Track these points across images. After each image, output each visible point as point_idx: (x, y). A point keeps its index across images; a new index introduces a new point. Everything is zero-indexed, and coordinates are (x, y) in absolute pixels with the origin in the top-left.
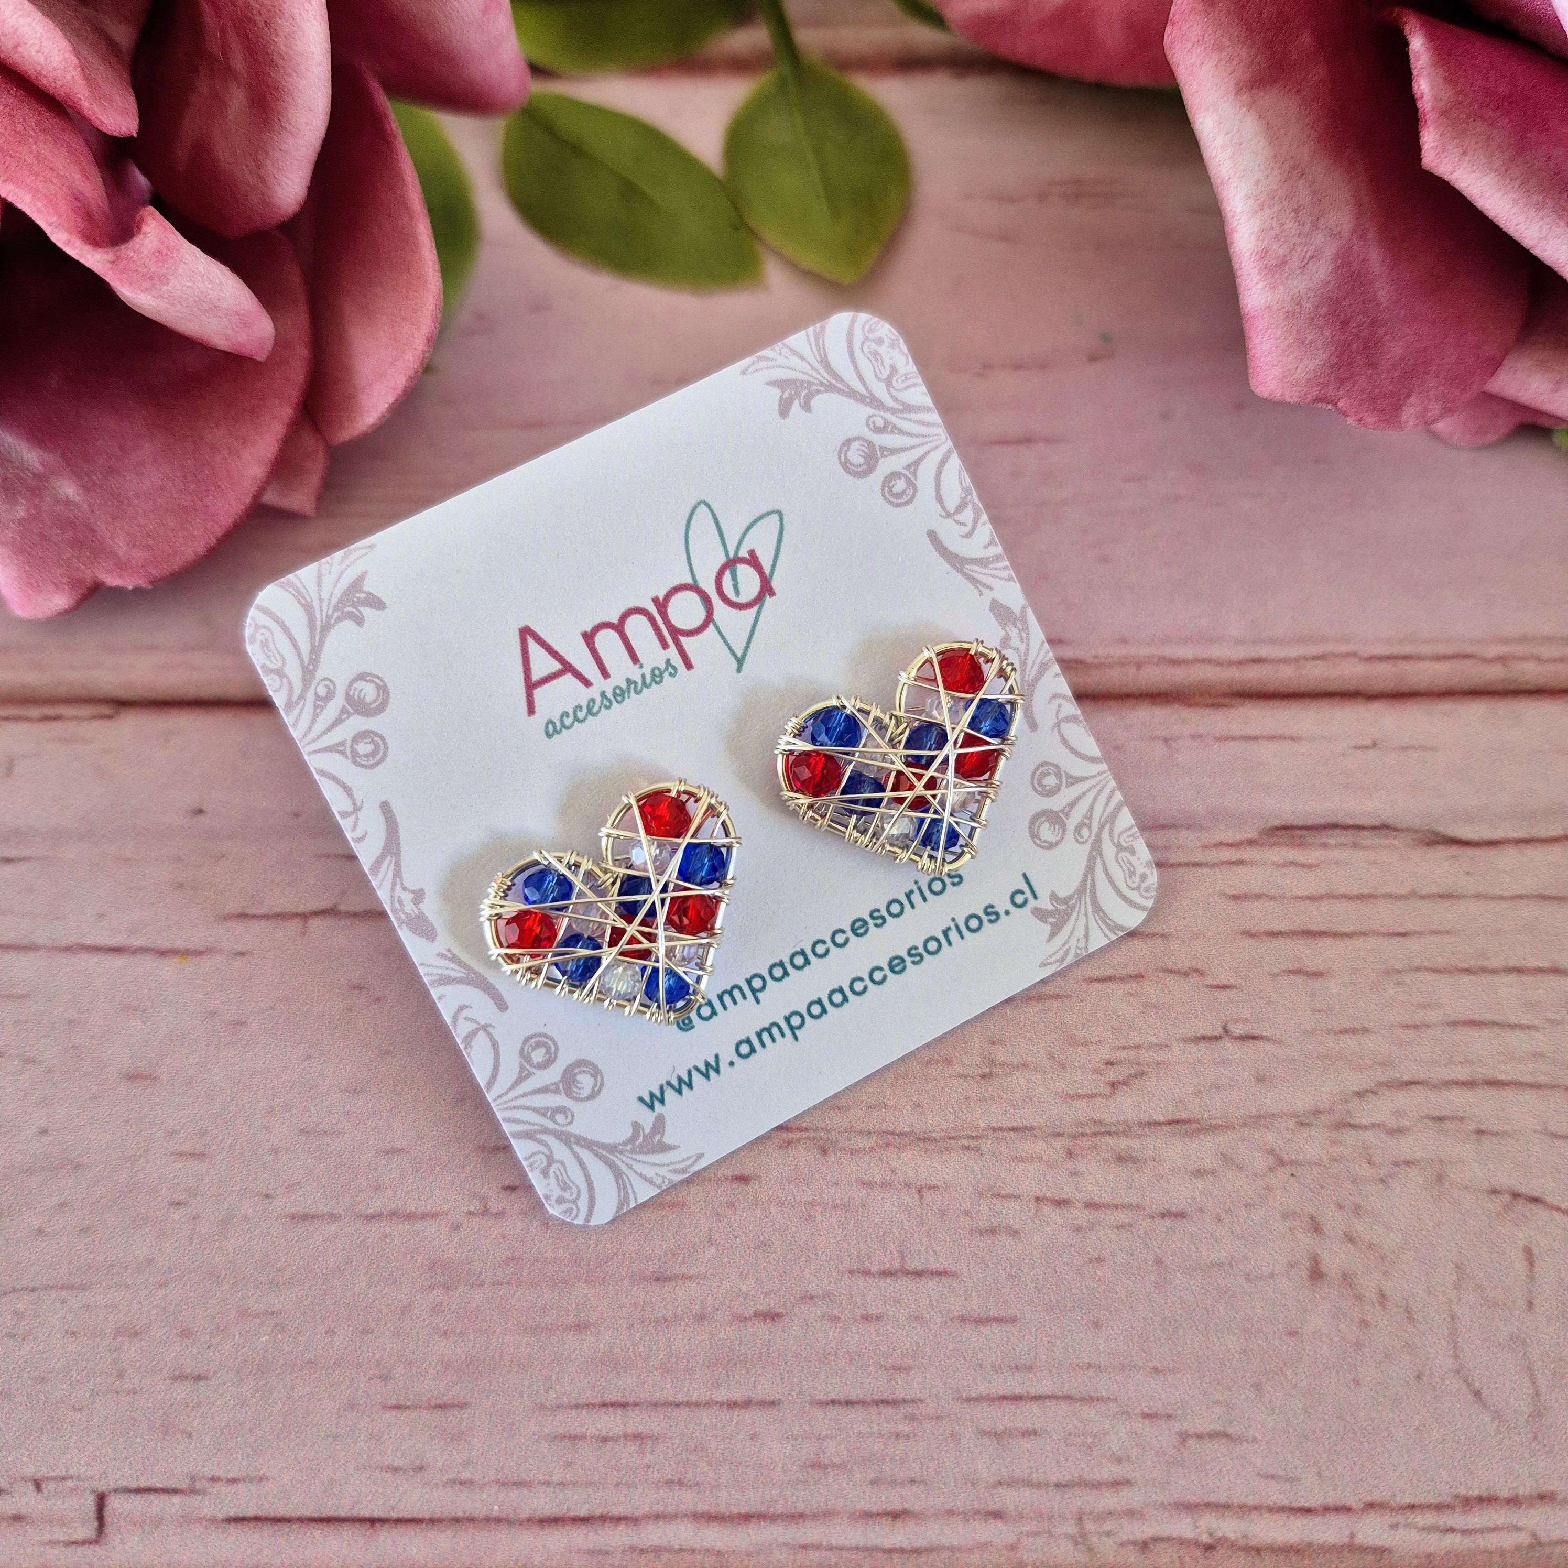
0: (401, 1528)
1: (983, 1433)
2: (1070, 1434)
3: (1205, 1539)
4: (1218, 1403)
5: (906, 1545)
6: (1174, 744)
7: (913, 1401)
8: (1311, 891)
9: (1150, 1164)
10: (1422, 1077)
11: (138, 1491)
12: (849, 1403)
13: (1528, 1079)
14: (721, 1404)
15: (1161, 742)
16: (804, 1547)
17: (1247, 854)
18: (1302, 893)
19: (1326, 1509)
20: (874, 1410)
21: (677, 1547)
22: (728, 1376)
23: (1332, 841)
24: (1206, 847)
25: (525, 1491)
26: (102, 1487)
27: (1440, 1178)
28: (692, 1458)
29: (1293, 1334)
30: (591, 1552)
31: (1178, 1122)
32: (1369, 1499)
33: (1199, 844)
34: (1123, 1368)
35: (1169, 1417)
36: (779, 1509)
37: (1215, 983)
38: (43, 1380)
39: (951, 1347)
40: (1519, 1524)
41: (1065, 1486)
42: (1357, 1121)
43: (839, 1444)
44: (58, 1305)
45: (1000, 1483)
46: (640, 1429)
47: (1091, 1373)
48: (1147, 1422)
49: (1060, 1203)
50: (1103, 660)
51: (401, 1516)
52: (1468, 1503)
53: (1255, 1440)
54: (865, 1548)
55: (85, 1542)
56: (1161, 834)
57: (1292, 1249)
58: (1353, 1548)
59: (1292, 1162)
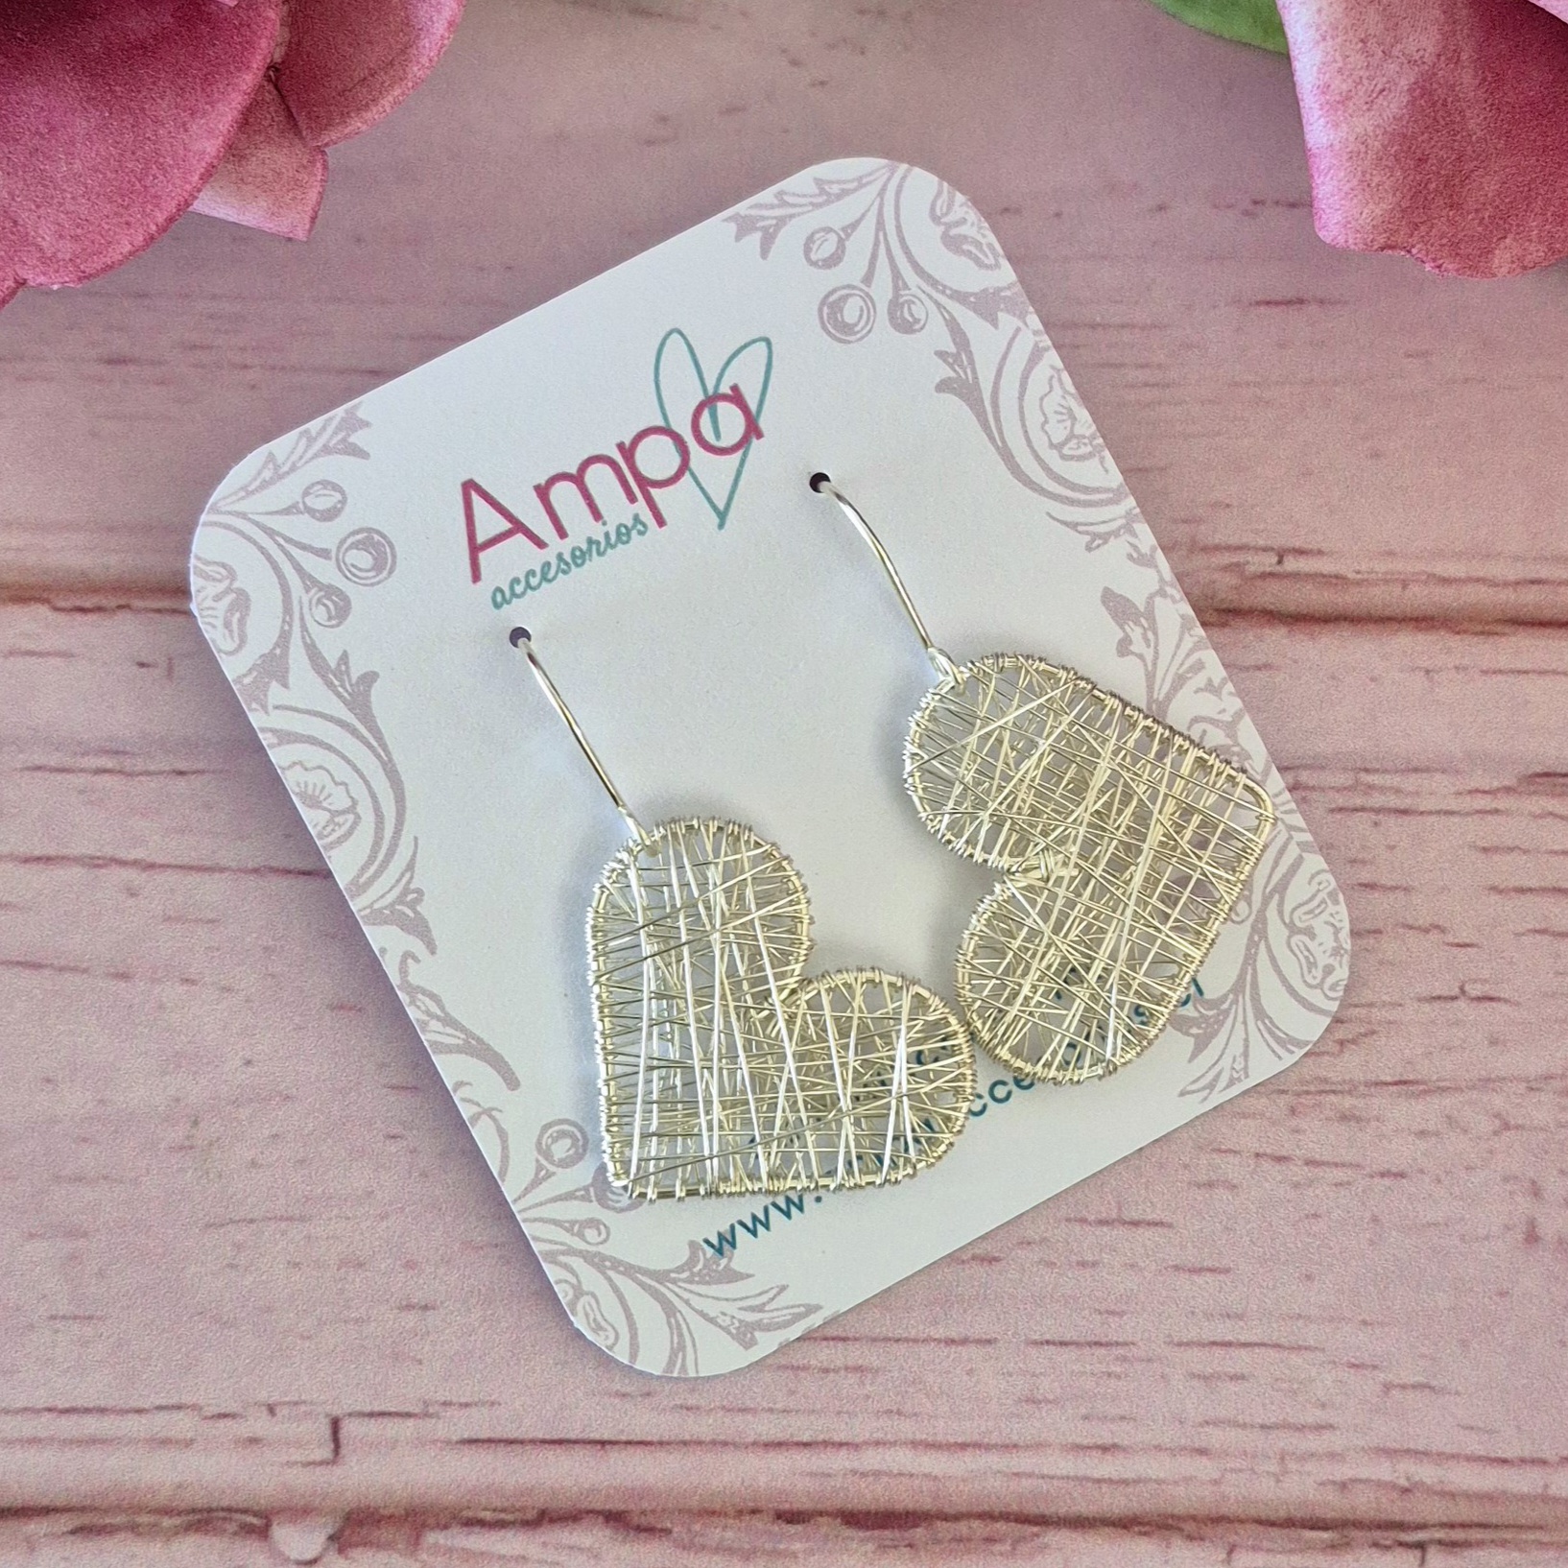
0: (631, 1449)
1: (1193, 1376)
2: (1277, 1380)
3: (1403, 1482)
4: (1423, 1356)
5: (1115, 1476)
6: (1436, 677)
7: (1125, 1344)
9: (1374, 1124)
11: (371, 1415)
12: (1063, 1344)
14: (939, 1341)
15: (1422, 674)
16: (1017, 1474)
17: (1503, 802)
18: (1556, 847)
19: (1523, 1461)
20: (1087, 1350)
21: (895, 1472)
22: (946, 1315)
24: (1460, 794)
25: (749, 1417)
26: (337, 1411)
28: (911, 1390)
29: (1502, 1294)
30: (812, 1474)
31: (1405, 1083)
32: (1565, 1453)
33: (1452, 791)
34: (1331, 1320)
35: (1375, 1367)
36: (994, 1438)
37: (1456, 941)
38: (269, 1310)
39: (1164, 1294)
41: (1269, 1428)
43: (1053, 1381)
44: (277, 1236)
45: (1207, 1423)
46: (860, 1362)
47: (1300, 1323)
48: (1352, 1371)
49: (1280, 1159)
50: (1366, 576)
51: (630, 1438)
53: (1457, 1393)
54: (1076, 1478)
55: (322, 1463)
56: (1413, 778)
57: (1510, 1212)
58: (1545, 1498)
59: (1518, 1127)
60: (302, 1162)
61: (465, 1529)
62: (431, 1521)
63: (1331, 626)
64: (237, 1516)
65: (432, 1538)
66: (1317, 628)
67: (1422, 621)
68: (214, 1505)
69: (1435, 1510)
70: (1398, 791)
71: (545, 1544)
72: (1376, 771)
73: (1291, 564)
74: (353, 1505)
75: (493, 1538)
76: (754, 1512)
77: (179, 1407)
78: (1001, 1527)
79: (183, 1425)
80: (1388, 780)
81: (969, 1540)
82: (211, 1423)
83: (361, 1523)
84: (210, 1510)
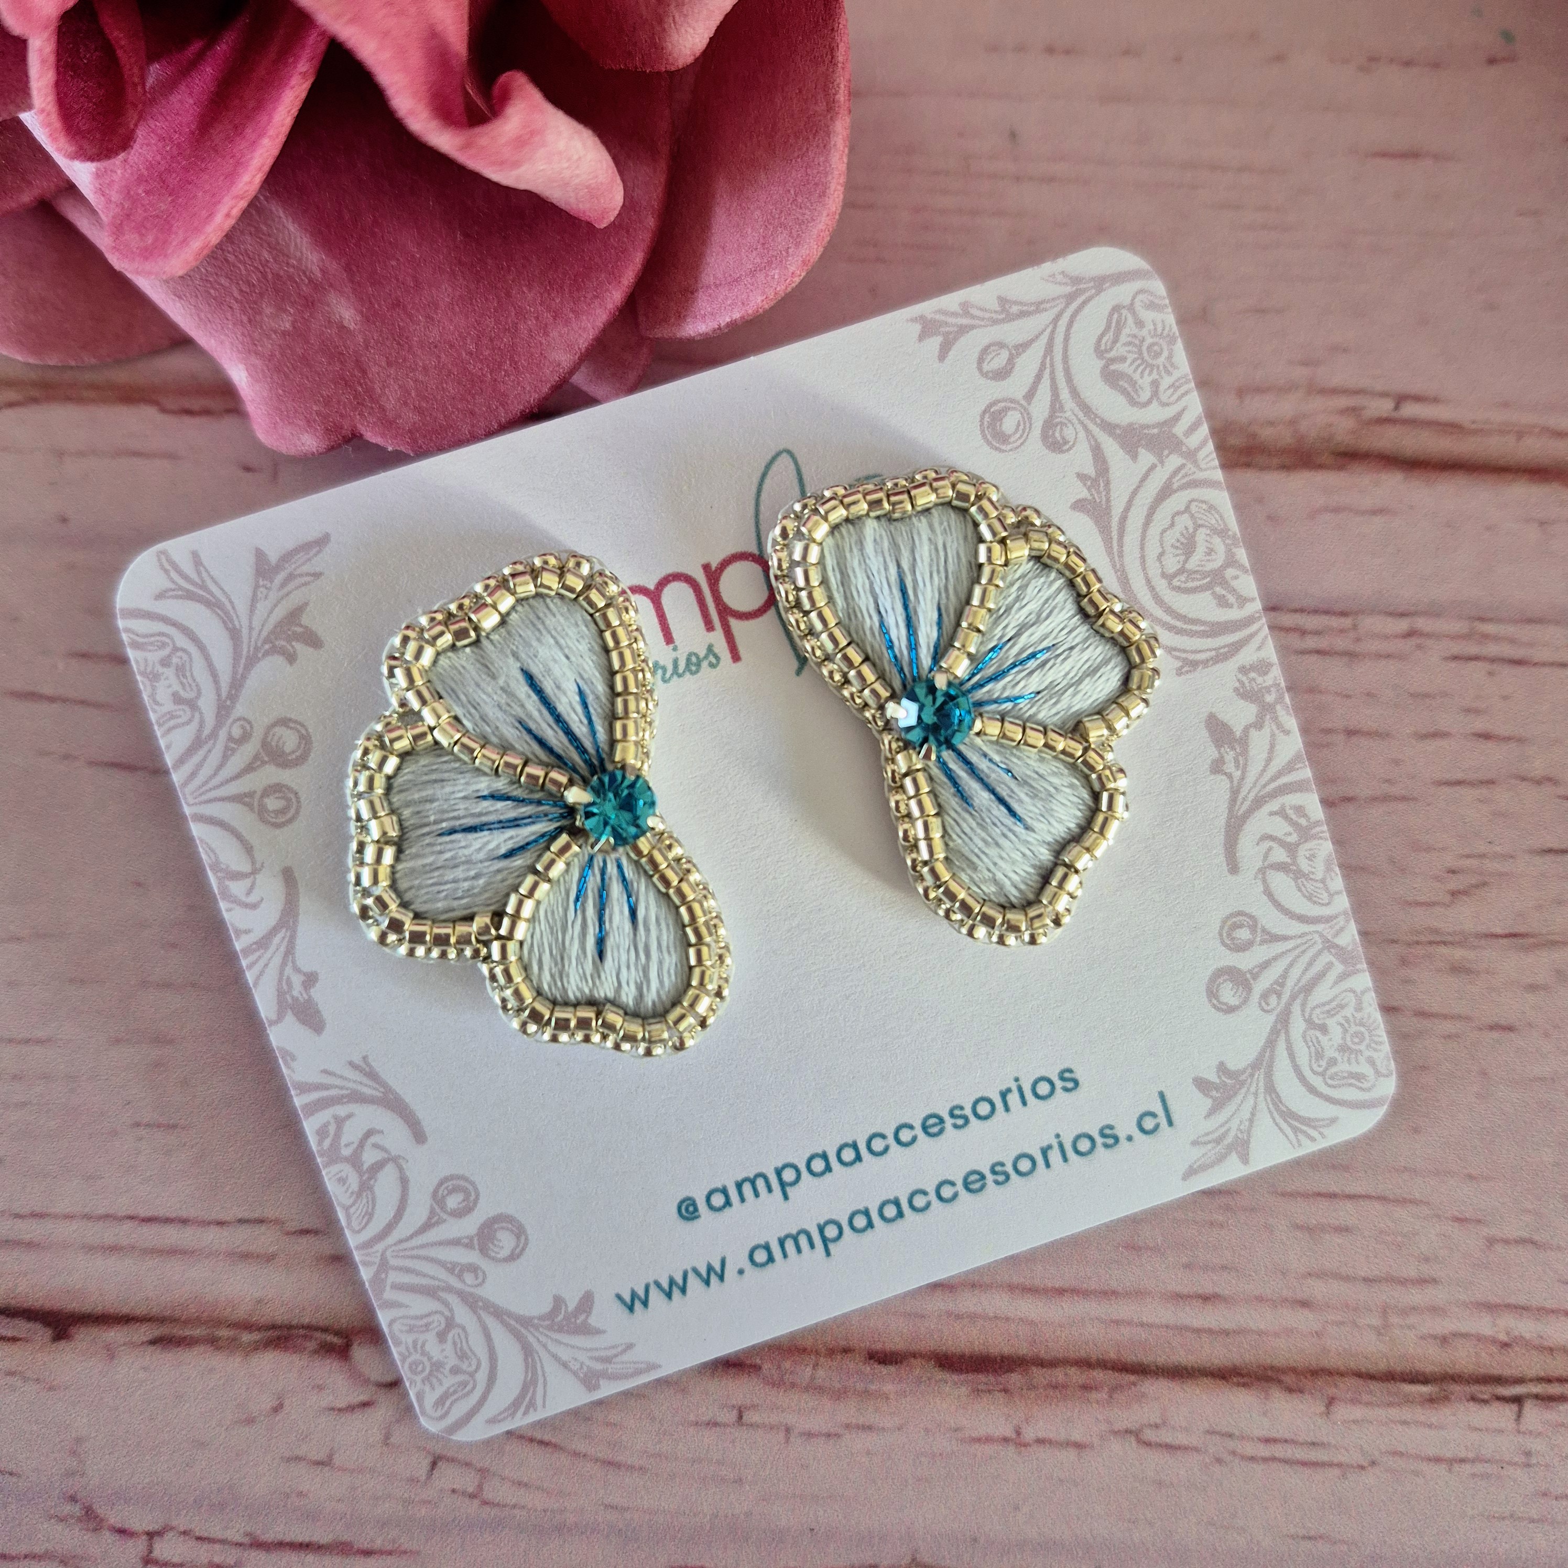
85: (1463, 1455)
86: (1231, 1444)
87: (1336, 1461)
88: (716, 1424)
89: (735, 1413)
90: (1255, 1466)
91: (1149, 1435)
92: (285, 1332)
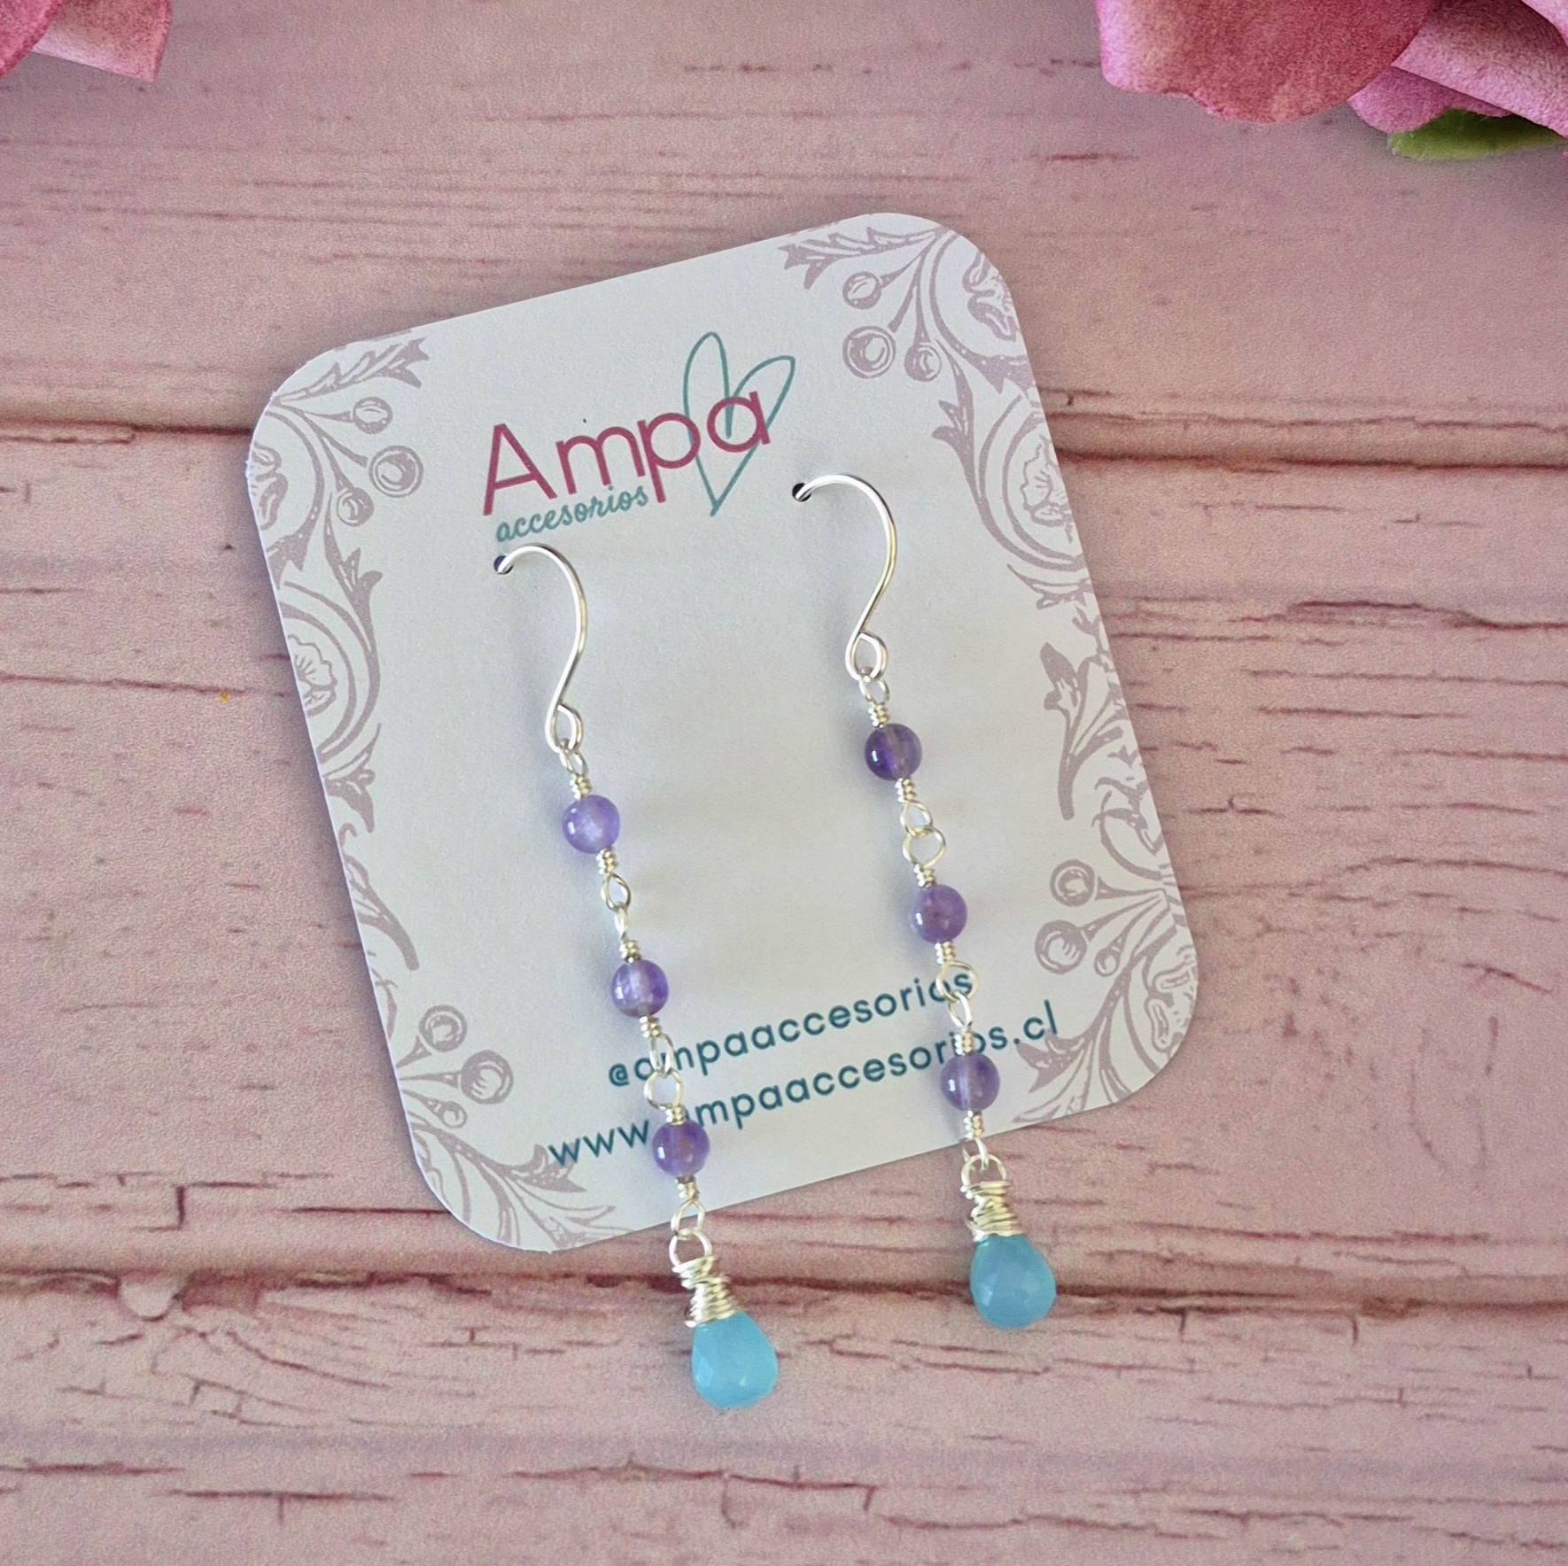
2: (1051, 1159)
3: (1166, 1254)
4: (1186, 1139)
5: (900, 1245)
6: (1214, 512)
8: (1332, 670)
10: (1416, 855)
11: (214, 1185)
13: (1517, 862)
15: (1201, 509)
16: (810, 1244)
17: (1273, 630)
18: (1321, 672)
19: (1277, 1235)
23: (1359, 619)
24: (1234, 621)
26: (181, 1181)
27: (1419, 950)
29: (1262, 1082)
32: (1316, 1229)
33: (1226, 617)
35: (1142, 1149)
36: (789, 1211)
37: (1226, 758)
38: (120, 1088)
40: (1452, 1259)
41: (1044, 1203)
42: (1347, 894)
44: (127, 1021)
48: (1121, 1152)
50: (1150, 417)
52: (1406, 1238)
53: (1217, 1173)
54: (863, 1248)
55: (167, 1229)
56: (1190, 606)
57: (1271, 1008)
58: (1297, 1269)
59: (1280, 930)
60: (151, 953)
61: (301, 1290)
62: (269, 1282)
63: (1117, 463)
64: (90, 1276)
65: (269, 1297)
66: (1103, 465)
67: (1202, 459)
68: (68, 1266)
69: (1194, 1279)
70: (1175, 618)
71: (373, 1304)
72: (1156, 599)
73: (1080, 405)
74: (197, 1267)
75: (327, 1298)
76: (567, 1276)
77: (36, 1177)
78: (794, 1290)
79: (40, 1192)
80: (1166, 608)
81: (765, 1303)
82: (65, 1191)
83: (203, 1284)
84: (65, 1271)
85: (1131, 1363)
86: (917, 1351)
87: (1013, 1367)
88: (451, 1345)
89: (468, 1333)
90: (938, 1372)
91: (842, 1345)
92: (59, 1276)
